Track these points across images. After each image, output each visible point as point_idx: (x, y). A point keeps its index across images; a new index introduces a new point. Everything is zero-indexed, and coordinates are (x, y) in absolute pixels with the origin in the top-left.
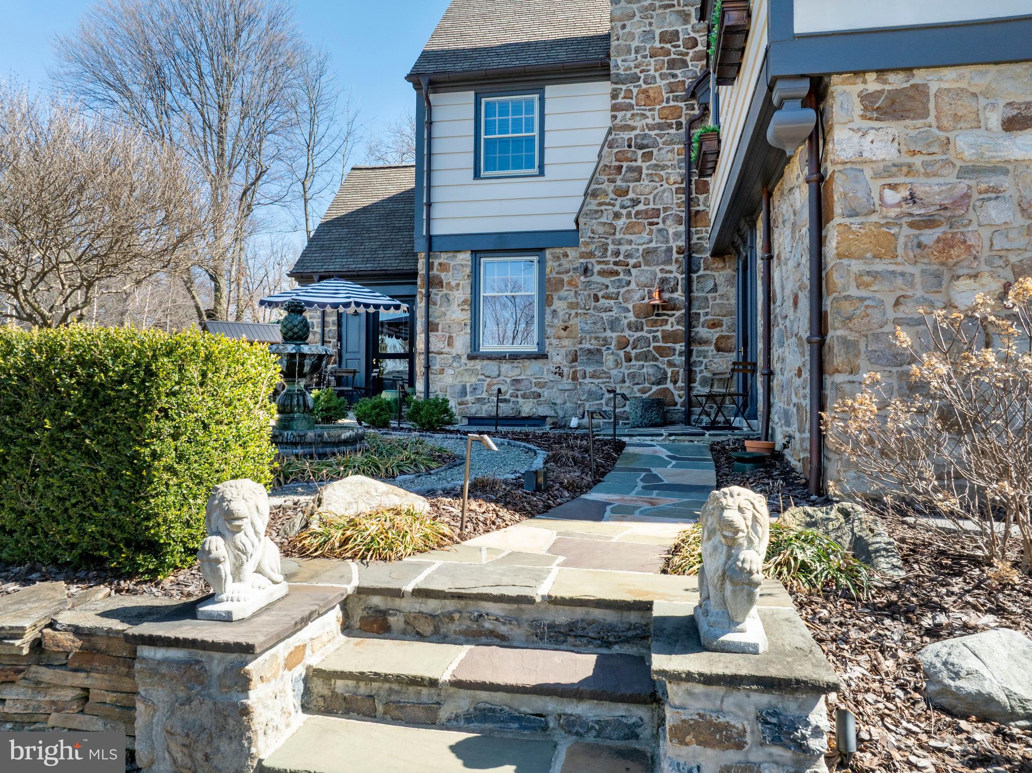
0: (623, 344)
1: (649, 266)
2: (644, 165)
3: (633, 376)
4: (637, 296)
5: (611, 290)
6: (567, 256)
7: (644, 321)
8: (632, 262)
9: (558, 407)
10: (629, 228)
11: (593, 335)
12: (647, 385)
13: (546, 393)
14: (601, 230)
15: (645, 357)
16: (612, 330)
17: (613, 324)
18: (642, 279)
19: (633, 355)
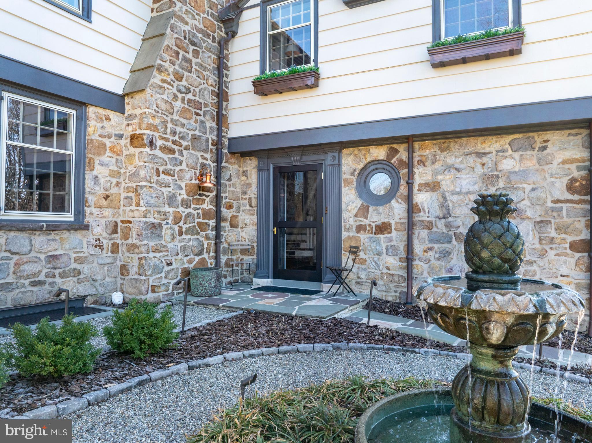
0: (177, 220)
1: (194, 150)
2: (194, 60)
3: (184, 248)
4: (188, 176)
5: (169, 167)
6: (110, 120)
7: (191, 198)
8: (184, 143)
9: (97, 284)
10: (183, 112)
11: (156, 209)
12: (192, 256)
13: (85, 269)
14: (163, 106)
15: (190, 231)
16: (170, 205)
17: (171, 200)
18: (191, 161)
19: (184, 229)
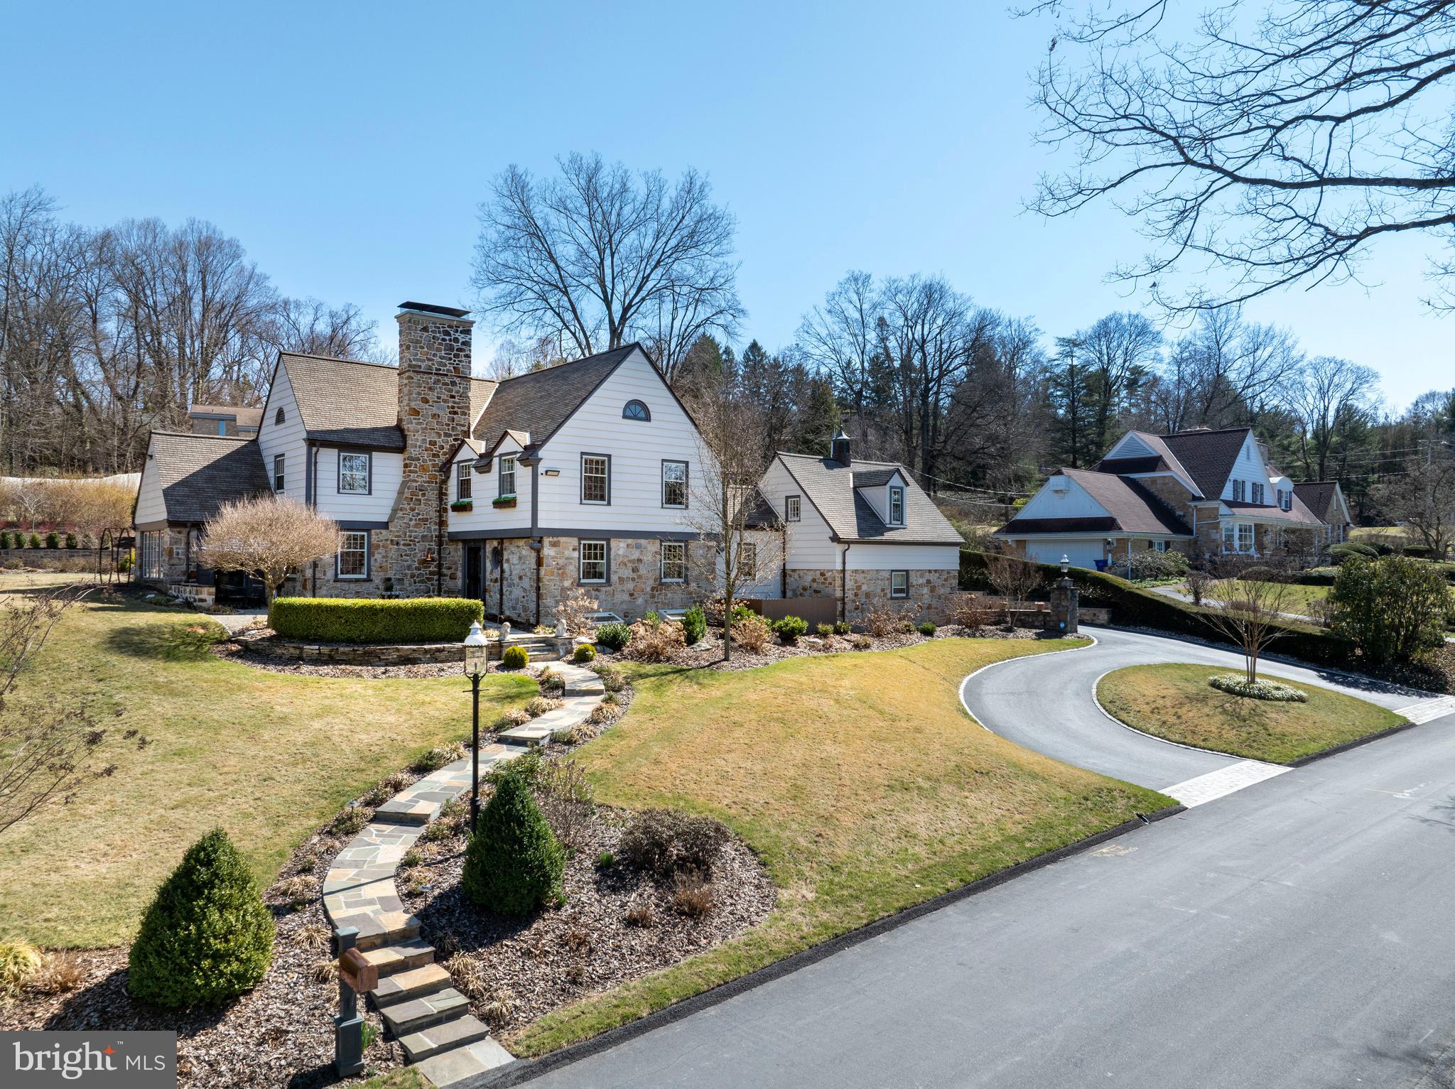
0: (413, 576)
1: (424, 542)
2: (422, 499)
3: (417, 590)
4: (418, 555)
5: (408, 552)
6: (382, 534)
7: (422, 566)
8: (416, 540)
10: (416, 526)
11: (400, 572)
15: (422, 582)
16: (408, 570)
17: (409, 567)
18: (421, 548)
19: (417, 581)
